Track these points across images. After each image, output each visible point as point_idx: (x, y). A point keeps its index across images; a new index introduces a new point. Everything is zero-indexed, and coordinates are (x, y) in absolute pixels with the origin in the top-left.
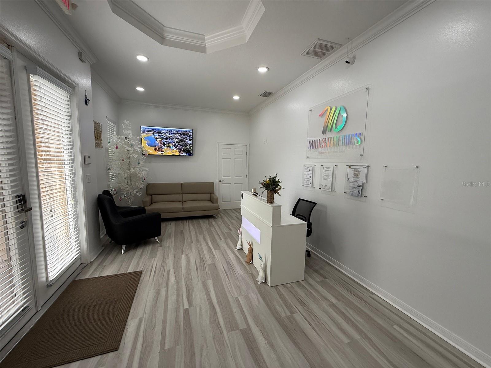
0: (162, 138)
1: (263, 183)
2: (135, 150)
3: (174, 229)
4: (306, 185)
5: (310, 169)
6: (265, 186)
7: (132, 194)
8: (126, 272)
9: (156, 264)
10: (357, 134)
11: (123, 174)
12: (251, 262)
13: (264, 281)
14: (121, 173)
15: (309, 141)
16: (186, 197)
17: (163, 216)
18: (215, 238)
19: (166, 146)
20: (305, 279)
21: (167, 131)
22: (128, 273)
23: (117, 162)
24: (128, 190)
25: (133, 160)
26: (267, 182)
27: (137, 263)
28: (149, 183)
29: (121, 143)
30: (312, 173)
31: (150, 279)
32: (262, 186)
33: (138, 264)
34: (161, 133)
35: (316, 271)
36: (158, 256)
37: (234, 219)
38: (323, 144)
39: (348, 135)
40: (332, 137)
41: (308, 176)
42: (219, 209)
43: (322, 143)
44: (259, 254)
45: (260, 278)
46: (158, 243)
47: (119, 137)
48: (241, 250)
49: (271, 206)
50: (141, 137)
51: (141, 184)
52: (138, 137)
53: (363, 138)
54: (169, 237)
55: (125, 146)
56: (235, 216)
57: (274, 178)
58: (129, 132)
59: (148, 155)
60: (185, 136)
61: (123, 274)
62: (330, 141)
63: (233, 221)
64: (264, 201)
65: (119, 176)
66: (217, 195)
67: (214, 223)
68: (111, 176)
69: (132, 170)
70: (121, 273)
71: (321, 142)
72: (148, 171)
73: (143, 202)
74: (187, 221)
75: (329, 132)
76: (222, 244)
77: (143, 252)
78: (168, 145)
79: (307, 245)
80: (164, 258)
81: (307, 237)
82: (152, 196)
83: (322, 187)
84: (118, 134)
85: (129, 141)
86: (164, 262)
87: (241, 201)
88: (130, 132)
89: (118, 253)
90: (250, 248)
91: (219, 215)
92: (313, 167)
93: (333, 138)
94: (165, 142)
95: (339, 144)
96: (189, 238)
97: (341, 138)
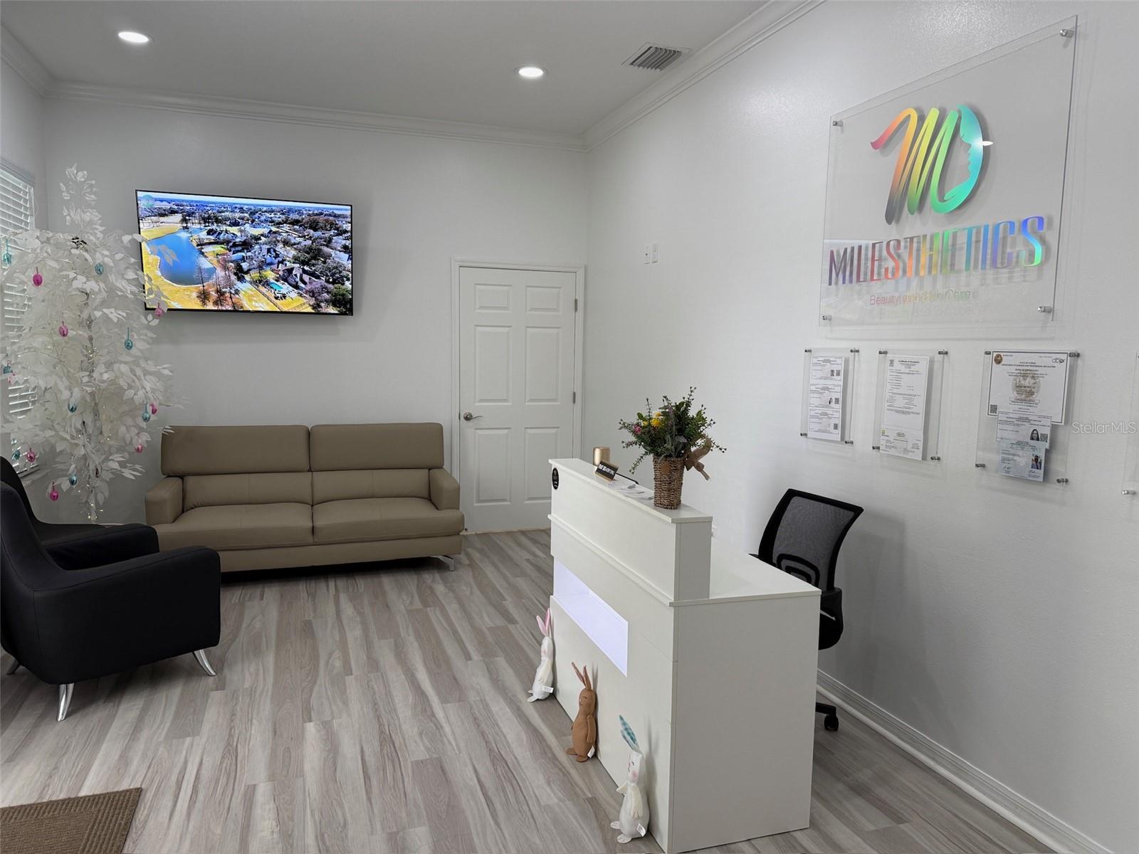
0: (227, 242)
1: (638, 424)
2: (112, 290)
3: (273, 613)
4: (818, 435)
5: (835, 368)
6: (646, 437)
7: (104, 475)
8: (72, 796)
9: (197, 760)
10: (1029, 222)
11: (63, 389)
12: (590, 755)
13: (643, 832)
14: (56, 384)
15: (832, 252)
16: (326, 482)
17: (230, 563)
18: (443, 652)
19: (247, 277)
20: (813, 824)
21: (242, 210)
22: (85, 797)
23: (38, 342)
24: (85, 457)
25: (105, 332)
26: (654, 423)
27: (121, 757)
28: (173, 428)
29: (57, 261)
30: (841, 383)
31: (173, 826)
32: (633, 439)
33: (124, 760)
34: (218, 221)
35: (860, 790)
36: (206, 727)
37: (524, 574)
38: (890, 264)
39: (990, 228)
40: (925, 236)
41: (827, 396)
42: (463, 533)
43: (885, 259)
44: (621, 718)
45: (628, 819)
46: (209, 675)
47: (48, 239)
48: (549, 703)
49: (669, 520)
50: (136, 236)
51: (141, 430)
52: (126, 238)
53: (1051, 237)
54: (256, 649)
55: (72, 275)
56: (528, 560)
57: (682, 404)
58: (87, 217)
59: (169, 310)
60: (319, 233)
61: (64, 801)
62: (918, 250)
63: (521, 583)
64: (641, 500)
65: (48, 396)
66: (456, 475)
67: (440, 588)
68: (15, 398)
69: (101, 374)
70: (54, 798)
71: (880, 256)
72: (168, 376)
73: (148, 504)
74: (332, 584)
75: (912, 214)
76: (475, 677)
77: (144, 711)
78: (255, 274)
79: (821, 680)
80: (230, 736)
81: (819, 649)
82: (186, 478)
83: (884, 443)
84: (44, 223)
85: (85, 254)
86: (231, 750)
87: (550, 498)
88: (91, 215)
89: (42, 717)
90: (587, 694)
91: (463, 557)
92: (847, 361)
93: (928, 238)
94: (243, 259)
95: (952, 265)
96: (337, 654)
97: (962, 240)
